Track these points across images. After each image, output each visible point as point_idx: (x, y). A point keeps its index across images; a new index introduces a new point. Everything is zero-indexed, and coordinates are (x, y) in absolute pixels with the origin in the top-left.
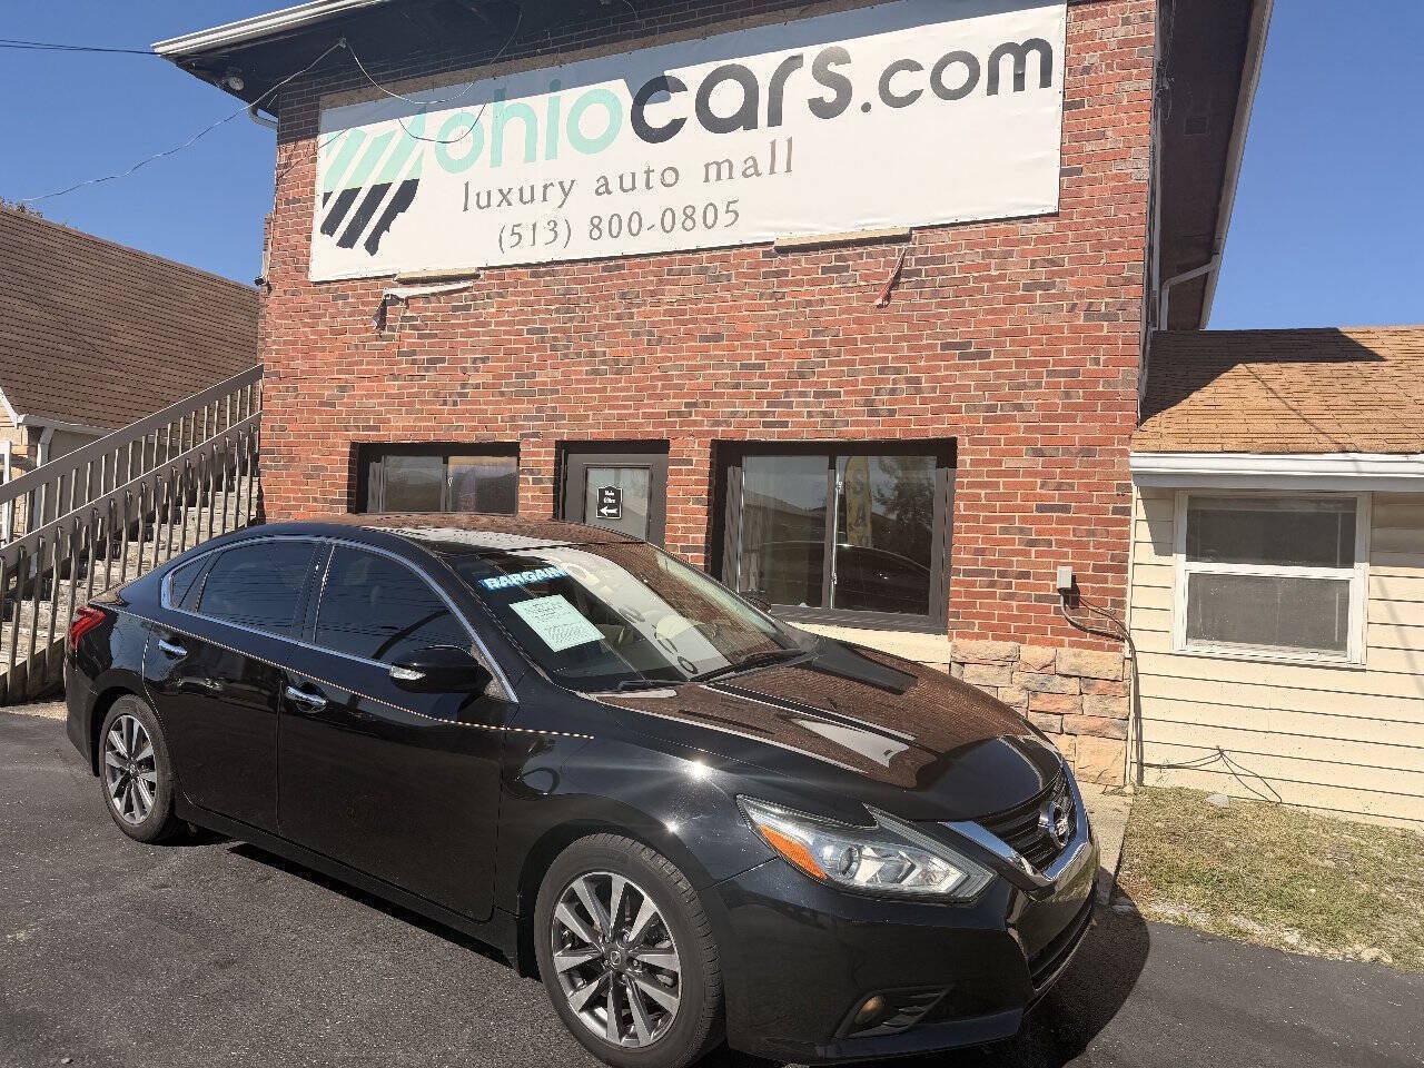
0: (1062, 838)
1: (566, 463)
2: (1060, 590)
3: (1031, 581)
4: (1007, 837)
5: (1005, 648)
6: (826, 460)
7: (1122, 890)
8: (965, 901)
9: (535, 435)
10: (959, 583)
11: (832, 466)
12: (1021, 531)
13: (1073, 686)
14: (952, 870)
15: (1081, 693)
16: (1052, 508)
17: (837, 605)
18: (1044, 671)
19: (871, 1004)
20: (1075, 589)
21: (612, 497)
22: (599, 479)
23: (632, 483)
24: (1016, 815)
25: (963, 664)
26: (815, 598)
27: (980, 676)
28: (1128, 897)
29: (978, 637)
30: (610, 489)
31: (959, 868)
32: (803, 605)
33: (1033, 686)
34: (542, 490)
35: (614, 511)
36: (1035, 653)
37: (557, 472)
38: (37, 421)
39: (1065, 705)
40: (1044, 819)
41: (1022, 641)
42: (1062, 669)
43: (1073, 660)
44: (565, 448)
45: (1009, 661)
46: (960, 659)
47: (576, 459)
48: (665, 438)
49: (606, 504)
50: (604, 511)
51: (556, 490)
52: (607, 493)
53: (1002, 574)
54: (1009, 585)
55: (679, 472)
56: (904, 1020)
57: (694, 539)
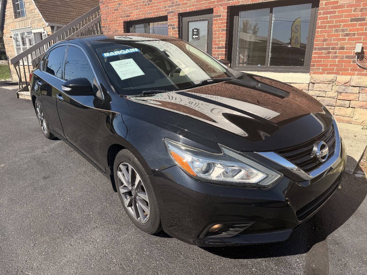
0: (323, 158)
1: (182, 21)
2: (356, 53)
3: (345, 50)
4: (290, 159)
5: (331, 77)
6: (268, 10)
7: (361, 168)
8: (264, 187)
9: (172, 12)
10: (316, 53)
11: (271, 12)
12: (343, 31)
13: (356, 90)
14: (259, 173)
15: (359, 93)
16: (357, 20)
17: (271, 65)
18: (345, 85)
19: (216, 226)
20: (362, 52)
21: (196, 32)
22: (192, 26)
23: (202, 26)
24: (300, 147)
25: (314, 83)
26: (263, 63)
27: (320, 87)
28: (362, 171)
29: (321, 73)
30: (195, 29)
31: (263, 173)
32: (259, 65)
33: (340, 91)
34: (175, 31)
35: (197, 37)
36: (342, 78)
37: (179, 25)
38: (53, 25)
39: (351, 97)
40: (315, 149)
41: (338, 74)
42: (353, 84)
43: (358, 80)
44: (182, 15)
45: (332, 82)
46: (313, 82)
47: (185, 19)
48: (212, 7)
49: (195, 34)
50: (194, 37)
51: (179, 31)
52: (195, 30)
53: (333, 49)
54: (336, 53)
55: (216, 20)
56: (232, 232)
57: (222, 44)
